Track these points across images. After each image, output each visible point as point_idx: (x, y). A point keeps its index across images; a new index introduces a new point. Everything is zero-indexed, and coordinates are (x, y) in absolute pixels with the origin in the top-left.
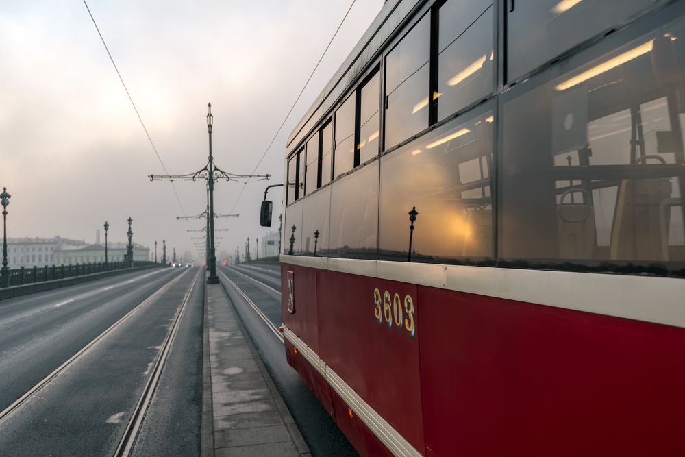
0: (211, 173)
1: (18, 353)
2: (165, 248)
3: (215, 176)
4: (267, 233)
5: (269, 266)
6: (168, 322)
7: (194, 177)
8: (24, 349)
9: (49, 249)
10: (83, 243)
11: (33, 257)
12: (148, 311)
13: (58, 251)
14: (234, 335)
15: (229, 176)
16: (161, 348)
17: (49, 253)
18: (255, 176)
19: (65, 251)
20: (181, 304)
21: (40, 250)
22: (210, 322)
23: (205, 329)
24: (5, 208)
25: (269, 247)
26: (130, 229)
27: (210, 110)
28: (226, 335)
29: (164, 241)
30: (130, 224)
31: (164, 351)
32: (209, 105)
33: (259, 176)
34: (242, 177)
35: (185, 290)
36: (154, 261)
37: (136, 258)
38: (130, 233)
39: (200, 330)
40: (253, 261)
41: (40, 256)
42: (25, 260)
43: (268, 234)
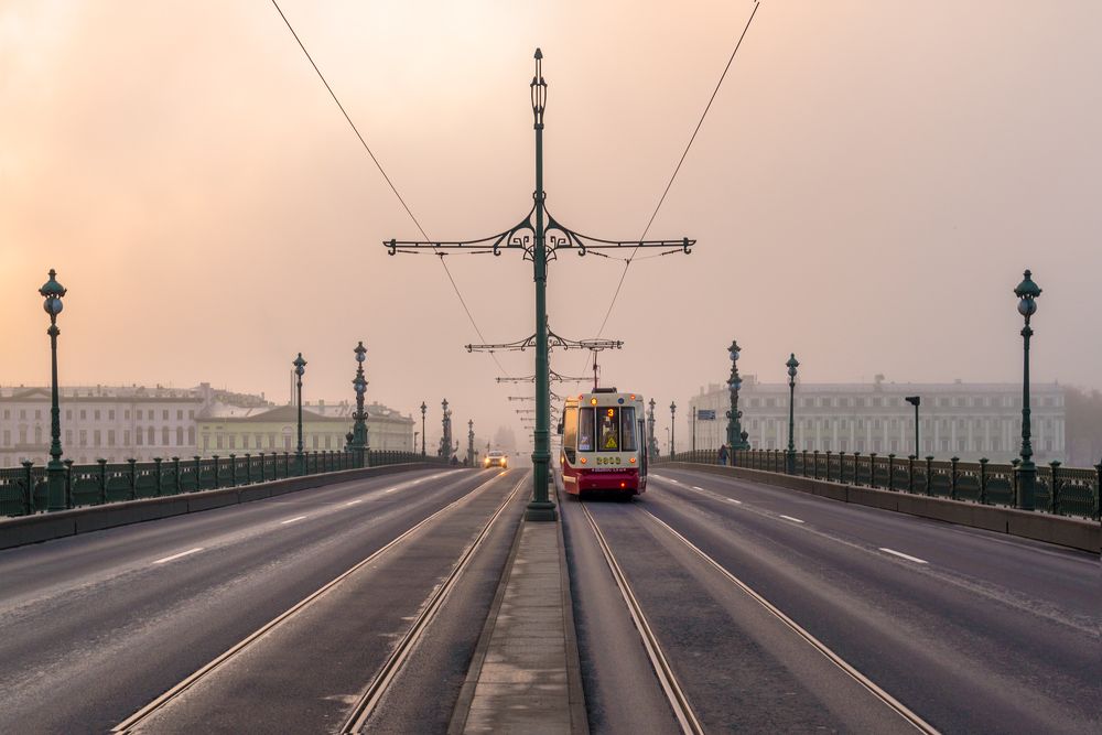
0: (540, 236)
1: (23, 688)
2: (446, 421)
3: (549, 244)
4: (702, 389)
5: (697, 474)
6: (398, 625)
7: (496, 246)
8: (39, 679)
9: (186, 415)
10: (261, 402)
11: (151, 431)
12: (366, 589)
13: (205, 419)
14: (543, 679)
15: (585, 242)
16: (354, 700)
17: (186, 423)
18: (652, 244)
19: (221, 420)
20: (446, 575)
21: (166, 415)
22: (497, 634)
23: (476, 655)
24: (53, 321)
25: (704, 425)
26: (360, 371)
27: (539, 69)
28: (522, 676)
29: (445, 403)
30: (360, 360)
31: (363, 709)
32: (538, 55)
33: (663, 244)
34: (619, 245)
35: (467, 535)
36: (419, 450)
37: (374, 444)
38: (360, 383)
39: (464, 655)
40: (664, 459)
41: (166, 430)
42: (133, 440)
43: (706, 392)
